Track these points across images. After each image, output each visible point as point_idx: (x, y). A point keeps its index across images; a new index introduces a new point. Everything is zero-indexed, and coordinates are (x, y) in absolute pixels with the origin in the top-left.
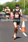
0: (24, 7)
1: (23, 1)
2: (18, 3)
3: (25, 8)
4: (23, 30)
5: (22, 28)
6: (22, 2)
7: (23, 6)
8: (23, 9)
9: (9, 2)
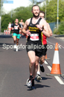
0: (58, 18)
1: (56, 5)
2: (44, 9)
3: (59, 21)
4: (56, 71)
5: (52, 66)
6: (52, 7)
7: (54, 15)
8: (56, 24)
9: (23, 8)
